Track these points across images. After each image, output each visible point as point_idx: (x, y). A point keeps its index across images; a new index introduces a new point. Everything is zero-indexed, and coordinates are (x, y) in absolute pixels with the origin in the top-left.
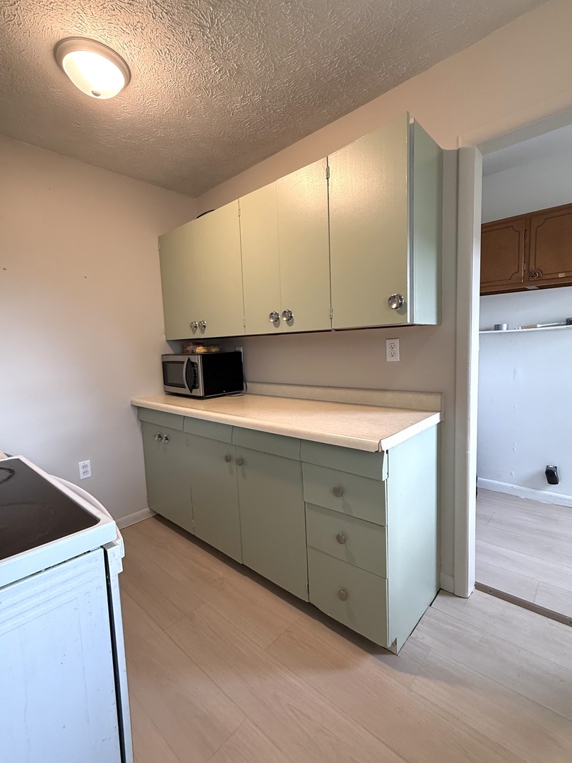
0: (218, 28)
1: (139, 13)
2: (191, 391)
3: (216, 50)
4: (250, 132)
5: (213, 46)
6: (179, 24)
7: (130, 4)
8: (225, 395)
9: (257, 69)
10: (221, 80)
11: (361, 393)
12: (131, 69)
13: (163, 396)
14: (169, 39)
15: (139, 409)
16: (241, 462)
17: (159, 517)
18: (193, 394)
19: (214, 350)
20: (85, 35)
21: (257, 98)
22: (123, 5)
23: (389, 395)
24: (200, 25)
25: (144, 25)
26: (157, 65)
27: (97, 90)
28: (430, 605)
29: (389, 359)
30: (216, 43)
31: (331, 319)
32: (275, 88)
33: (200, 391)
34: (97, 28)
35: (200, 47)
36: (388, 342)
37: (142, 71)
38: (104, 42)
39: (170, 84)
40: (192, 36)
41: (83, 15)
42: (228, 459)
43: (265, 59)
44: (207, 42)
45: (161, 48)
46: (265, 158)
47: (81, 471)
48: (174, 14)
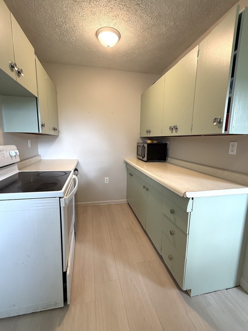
0: (145, 2)
1: (115, 11)
2: (143, 158)
3: (147, 11)
4: (174, 40)
5: (145, 10)
6: (130, 8)
7: (112, 9)
8: (156, 162)
9: (168, 11)
10: (153, 22)
11: (213, 169)
12: (120, 32)
13: (136, 159)
14: (128, 15)
15: (127, 163)
16: (147, 190)
17: (128, 203)
18: (143, 159)
19: (155, 142)
20: (103, 26)
21: (172, 23)
22: (110, 11)
23: (226, 173)
24: (138, 4)
25: (119, 14)
26: (127, 27)
27: (108, 45)
28: (227, 289)
29: (230, 153)
30: (146, 8)
31: (192, 130)
32: (179, 15)
33: (145, 159)
34: (105, 22)
35: (140, 13)
36: (231, 143)
37: (123, 31)
38: (109, 26)
39: (134, 32)
40: (136, 10)
41: (100, 20)
42: (144, 187)
43: (170, 5)
44: (142, 9)
45: (126, 19)
46: (186, 50)
47: (106, 181)
48: (127, 5)
